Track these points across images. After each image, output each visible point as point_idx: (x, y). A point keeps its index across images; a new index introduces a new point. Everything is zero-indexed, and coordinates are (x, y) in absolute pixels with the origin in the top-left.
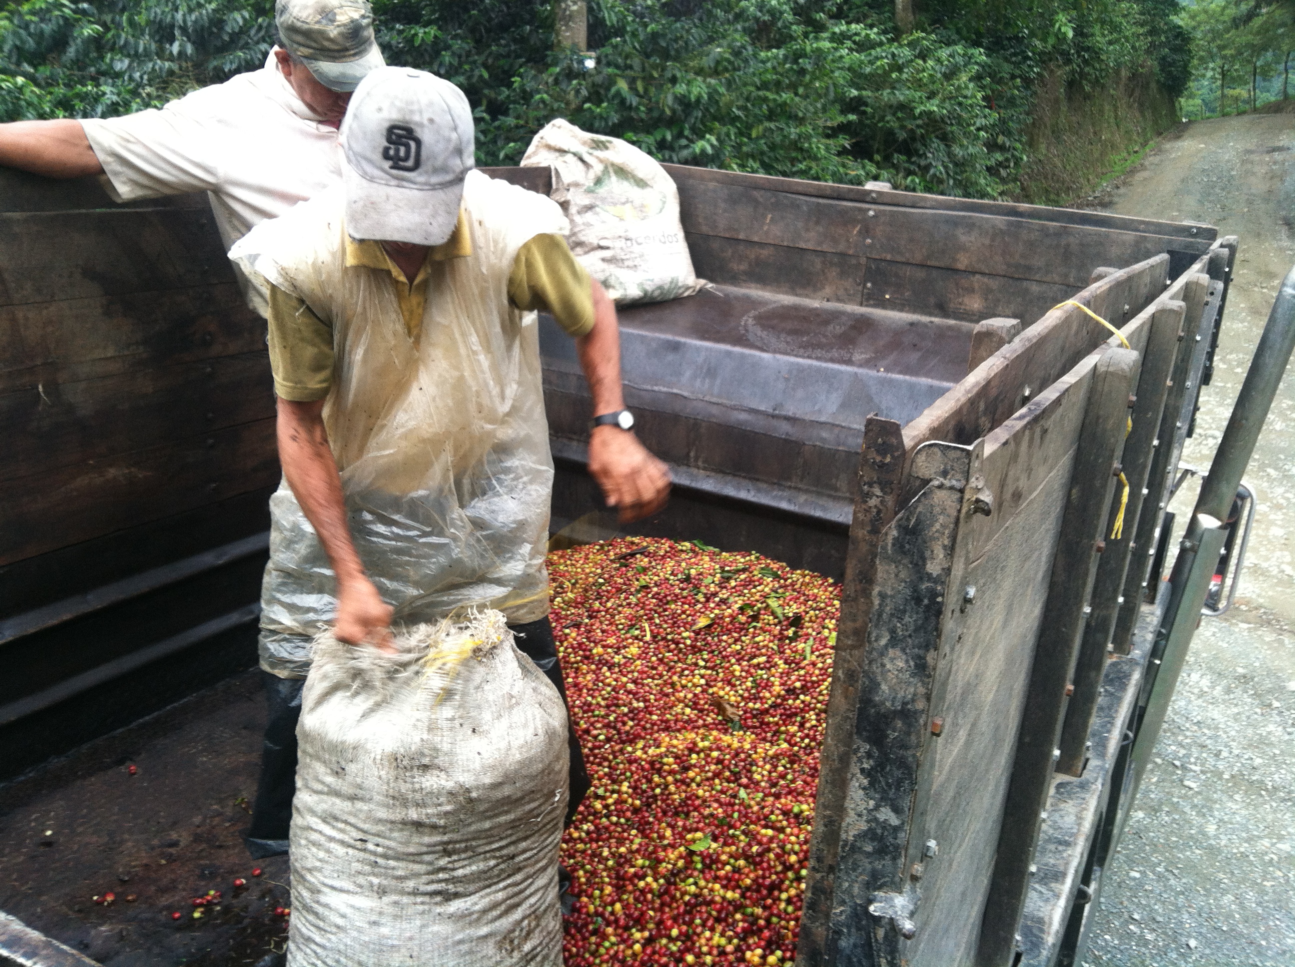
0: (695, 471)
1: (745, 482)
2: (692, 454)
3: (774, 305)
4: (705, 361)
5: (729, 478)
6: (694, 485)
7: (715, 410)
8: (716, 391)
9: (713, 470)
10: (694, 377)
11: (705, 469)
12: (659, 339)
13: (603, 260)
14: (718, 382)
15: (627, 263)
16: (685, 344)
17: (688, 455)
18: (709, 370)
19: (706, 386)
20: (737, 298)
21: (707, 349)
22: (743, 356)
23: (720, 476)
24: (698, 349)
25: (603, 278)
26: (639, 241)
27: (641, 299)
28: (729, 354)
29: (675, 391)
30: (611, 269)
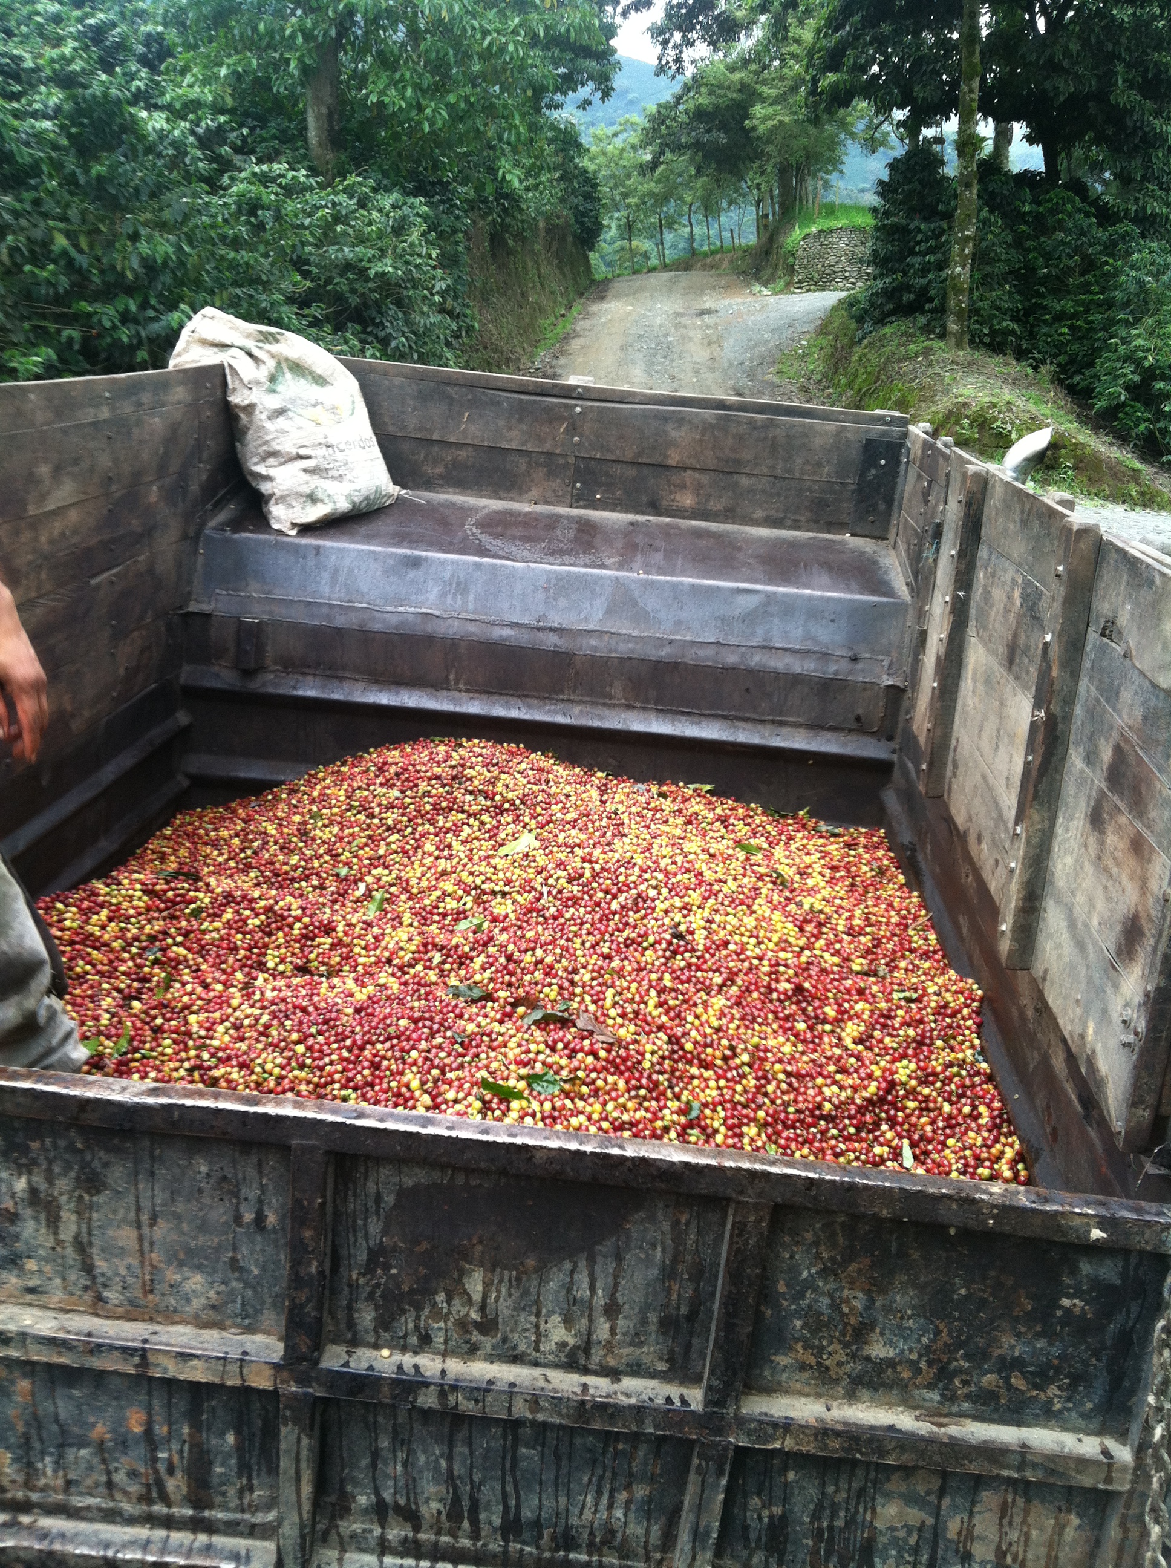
0: (457, 694)
1: (513, 700)
2: (452, 677)
3: (485, 511)
4: (453, 576)
5: (495, 698)
6: (458, 709)
7: (472, 628)
8: (471, 606)
9: (476, 691)
10: (443, 595)
11: (467, 691)
12: (396, 554)
13: (305, 471)
14: (471, 597)
15: (331, 473)
16: (426, 559)
17: (447, 679)
18: (458, 584)
19: (459, 602)
20: (441, 504)
21: (453, 562)
22: (494, 567)
23: (485, 697)
24: (442, 563)
25: (308, 491)
26: (342, 447)
27: (350, 511)
28: (478, 566)
29: (424, 610)
30: (315, 481)
